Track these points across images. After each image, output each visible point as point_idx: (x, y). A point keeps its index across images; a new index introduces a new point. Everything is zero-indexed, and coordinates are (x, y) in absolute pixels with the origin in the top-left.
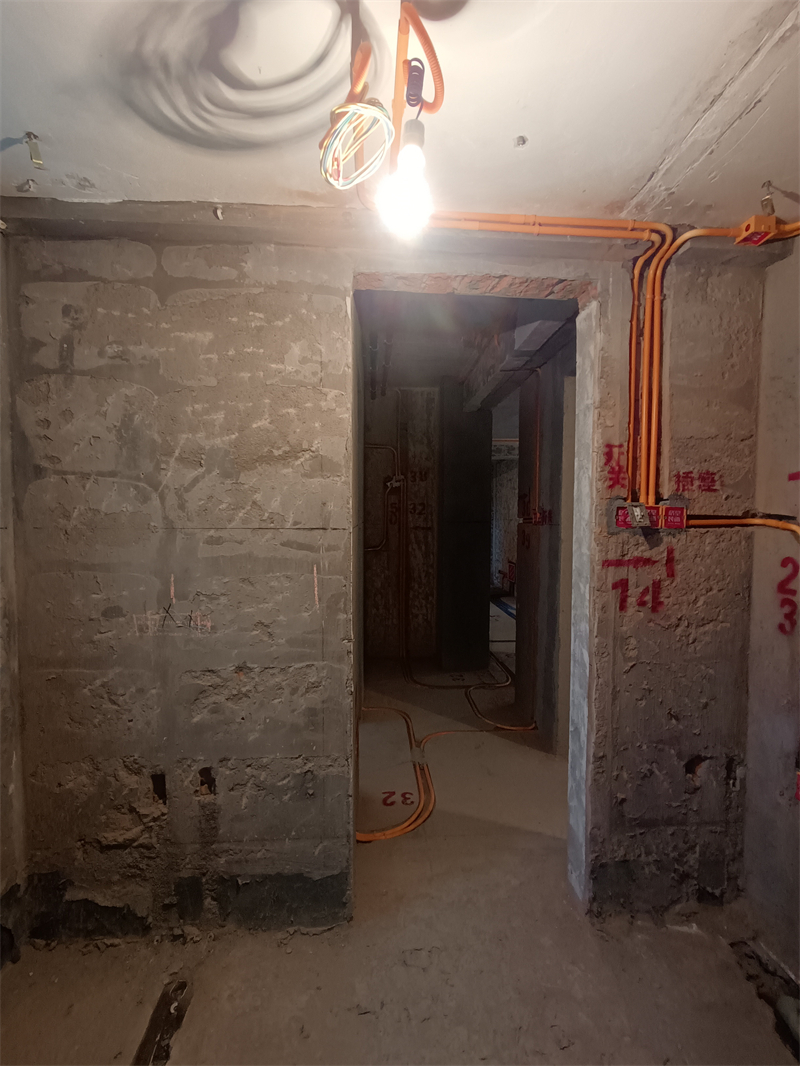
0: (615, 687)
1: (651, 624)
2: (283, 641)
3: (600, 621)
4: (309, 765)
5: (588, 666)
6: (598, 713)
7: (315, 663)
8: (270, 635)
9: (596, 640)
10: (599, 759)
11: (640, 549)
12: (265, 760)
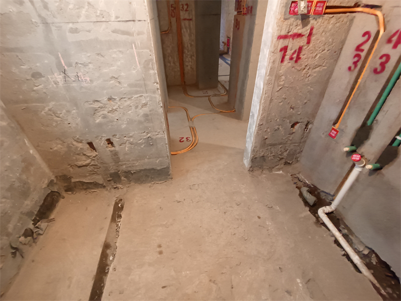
0: (271, 98)
1: (293, 69)
2: (126, 85)
3: (271, 69)
4: (149, 135)
5: (262, 89)
6: (263, 108)
7: (143, 95)
8: (119, 83)
9: (268, 78)
10: (260, 125)
11: (298, 28)
12: (131, 134)
